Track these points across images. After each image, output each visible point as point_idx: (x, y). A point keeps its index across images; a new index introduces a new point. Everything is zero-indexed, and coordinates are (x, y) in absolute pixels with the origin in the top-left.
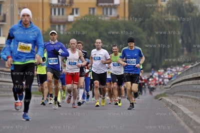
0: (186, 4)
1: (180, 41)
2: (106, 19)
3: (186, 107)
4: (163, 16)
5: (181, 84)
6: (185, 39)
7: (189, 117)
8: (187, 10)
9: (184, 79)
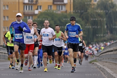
0: (109, 3)
1: (106, 27)
2: (59, 12)
3: (109, 68)
4: (95, 11)
5: (106, 54)
6: (108, 25)
7: (111, 75)
8: (110, 7)
9: (108, 50)
